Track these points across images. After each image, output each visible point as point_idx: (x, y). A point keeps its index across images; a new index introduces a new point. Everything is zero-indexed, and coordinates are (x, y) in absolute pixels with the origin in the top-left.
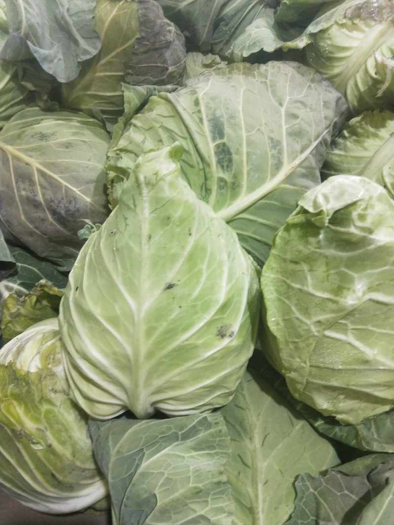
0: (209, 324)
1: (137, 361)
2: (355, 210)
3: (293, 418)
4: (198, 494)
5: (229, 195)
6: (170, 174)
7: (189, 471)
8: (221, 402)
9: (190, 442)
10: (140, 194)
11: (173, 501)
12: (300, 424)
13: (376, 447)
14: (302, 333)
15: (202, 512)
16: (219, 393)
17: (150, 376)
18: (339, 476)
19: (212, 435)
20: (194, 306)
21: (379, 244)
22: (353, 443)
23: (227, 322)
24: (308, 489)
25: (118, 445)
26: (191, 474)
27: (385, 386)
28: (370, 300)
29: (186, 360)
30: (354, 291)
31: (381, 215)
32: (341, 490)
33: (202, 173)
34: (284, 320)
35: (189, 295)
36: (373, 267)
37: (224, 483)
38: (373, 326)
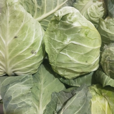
0: (28, 49)
1: (6, 59)
2: (68, 16)
3: (54, 77)
4: (23, 96)
5: (40, 13)
6: (16, 3)
7: (21, 90)
8: (34, 72)
9: (23, 82)
10: (7, 9)
11: (16, 98)
12: (56, 79)
13: (74, 85)
14: (54, 52)
15: (24, 101)
16: (32, 69)
17: (11, 63)
18: (64, 93)
19: (28, 80)
20: (23, 44)
21: (74, 26)
22: (68, 84)
23: (34, 49)
24: (55, 96)
25: (2, 83)
26: (21, 91)
27: (76, 68)
28: (71, 43)
29: (21, 59)
30: (67, 40)
31: (76, 18)
32: (64, 96)
33: (32, 6)
34: (50, 49)
35: (22, 40)
36: (73, 33)
37: (30, 93)
38: (73, 51)
